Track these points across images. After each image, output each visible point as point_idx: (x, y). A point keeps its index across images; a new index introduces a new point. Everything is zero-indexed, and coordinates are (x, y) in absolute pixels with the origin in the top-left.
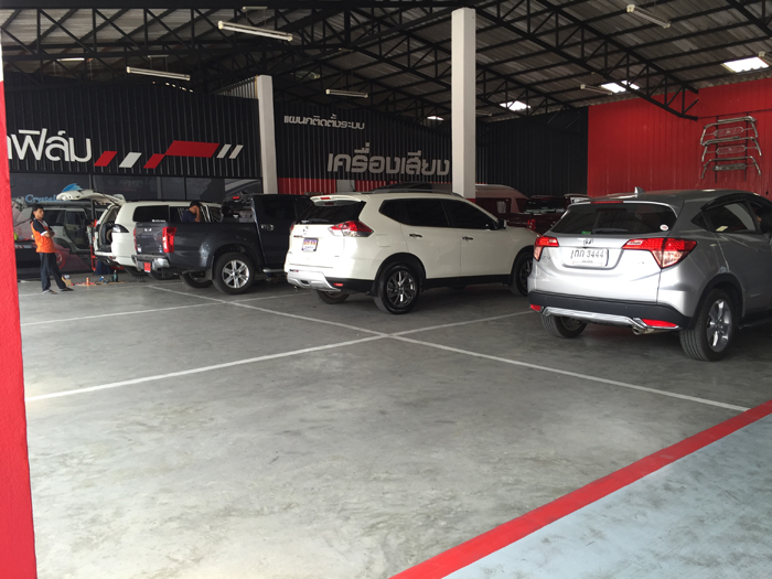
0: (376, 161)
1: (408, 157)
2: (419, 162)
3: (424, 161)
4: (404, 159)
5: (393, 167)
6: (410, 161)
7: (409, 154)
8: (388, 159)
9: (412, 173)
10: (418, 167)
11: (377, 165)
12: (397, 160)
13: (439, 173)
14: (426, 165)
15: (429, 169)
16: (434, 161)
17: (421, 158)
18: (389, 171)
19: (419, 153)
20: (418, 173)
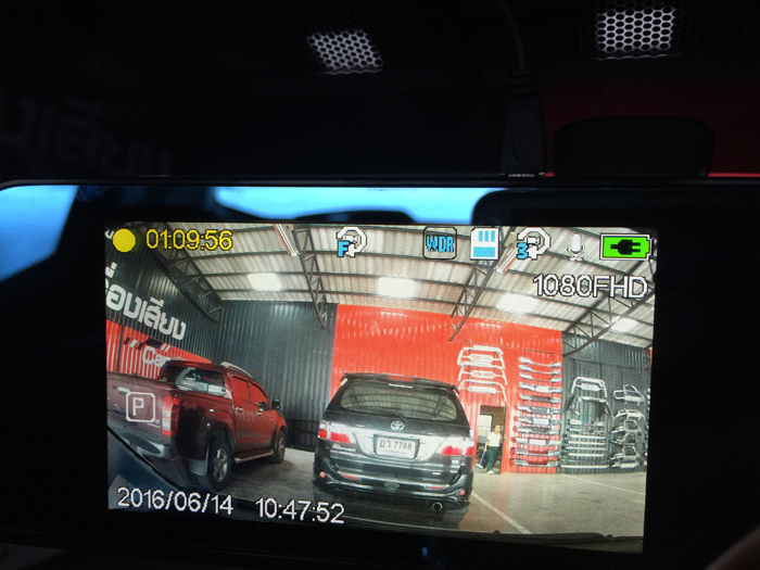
0: (115, 292)
1: (150, 304)
2: (158, 312)
3: (164, 314)
4: (145, 303)
5: (132, 309)
6: (151, 308)
7: (152, 300)
8: (130, 295)
9: (149, 324)
10: (156, 319)
11: (116, 297)
12: (138, 300)
13: (175, 336)
14: (165, 321)
15: (166, 327)
16: (173, 319)
17: (162, 310)
18: (127, 313)
19: (161, 303)
20: (155, 327)
